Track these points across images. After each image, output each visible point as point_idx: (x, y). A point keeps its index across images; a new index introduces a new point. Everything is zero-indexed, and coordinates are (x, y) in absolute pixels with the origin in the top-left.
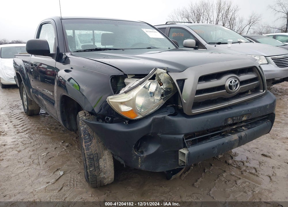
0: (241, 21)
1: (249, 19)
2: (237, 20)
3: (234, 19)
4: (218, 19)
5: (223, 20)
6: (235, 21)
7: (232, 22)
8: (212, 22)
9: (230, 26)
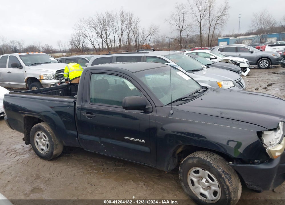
0: (143, 32)
1: (149, 30)
2: (140, 30)
3: (137, 29)
4: (122, 29)
5: (128, 29)
6: (138, 31)
7: (136, 32)
8: (117, 31)
9: (135, 36)
